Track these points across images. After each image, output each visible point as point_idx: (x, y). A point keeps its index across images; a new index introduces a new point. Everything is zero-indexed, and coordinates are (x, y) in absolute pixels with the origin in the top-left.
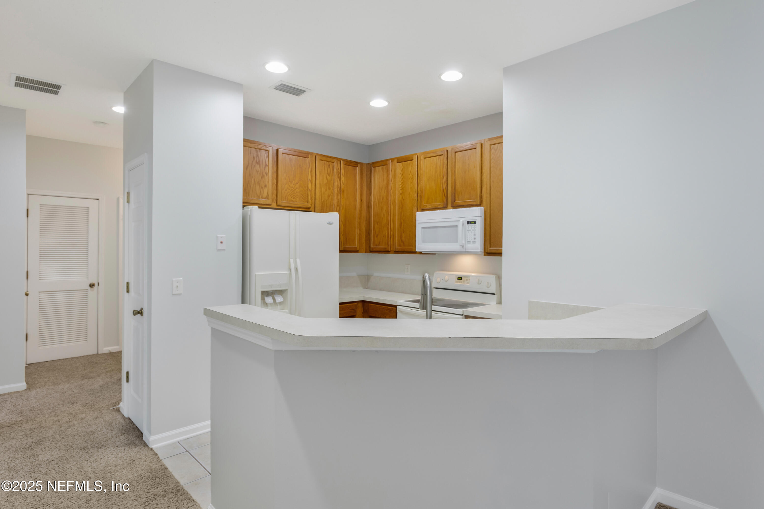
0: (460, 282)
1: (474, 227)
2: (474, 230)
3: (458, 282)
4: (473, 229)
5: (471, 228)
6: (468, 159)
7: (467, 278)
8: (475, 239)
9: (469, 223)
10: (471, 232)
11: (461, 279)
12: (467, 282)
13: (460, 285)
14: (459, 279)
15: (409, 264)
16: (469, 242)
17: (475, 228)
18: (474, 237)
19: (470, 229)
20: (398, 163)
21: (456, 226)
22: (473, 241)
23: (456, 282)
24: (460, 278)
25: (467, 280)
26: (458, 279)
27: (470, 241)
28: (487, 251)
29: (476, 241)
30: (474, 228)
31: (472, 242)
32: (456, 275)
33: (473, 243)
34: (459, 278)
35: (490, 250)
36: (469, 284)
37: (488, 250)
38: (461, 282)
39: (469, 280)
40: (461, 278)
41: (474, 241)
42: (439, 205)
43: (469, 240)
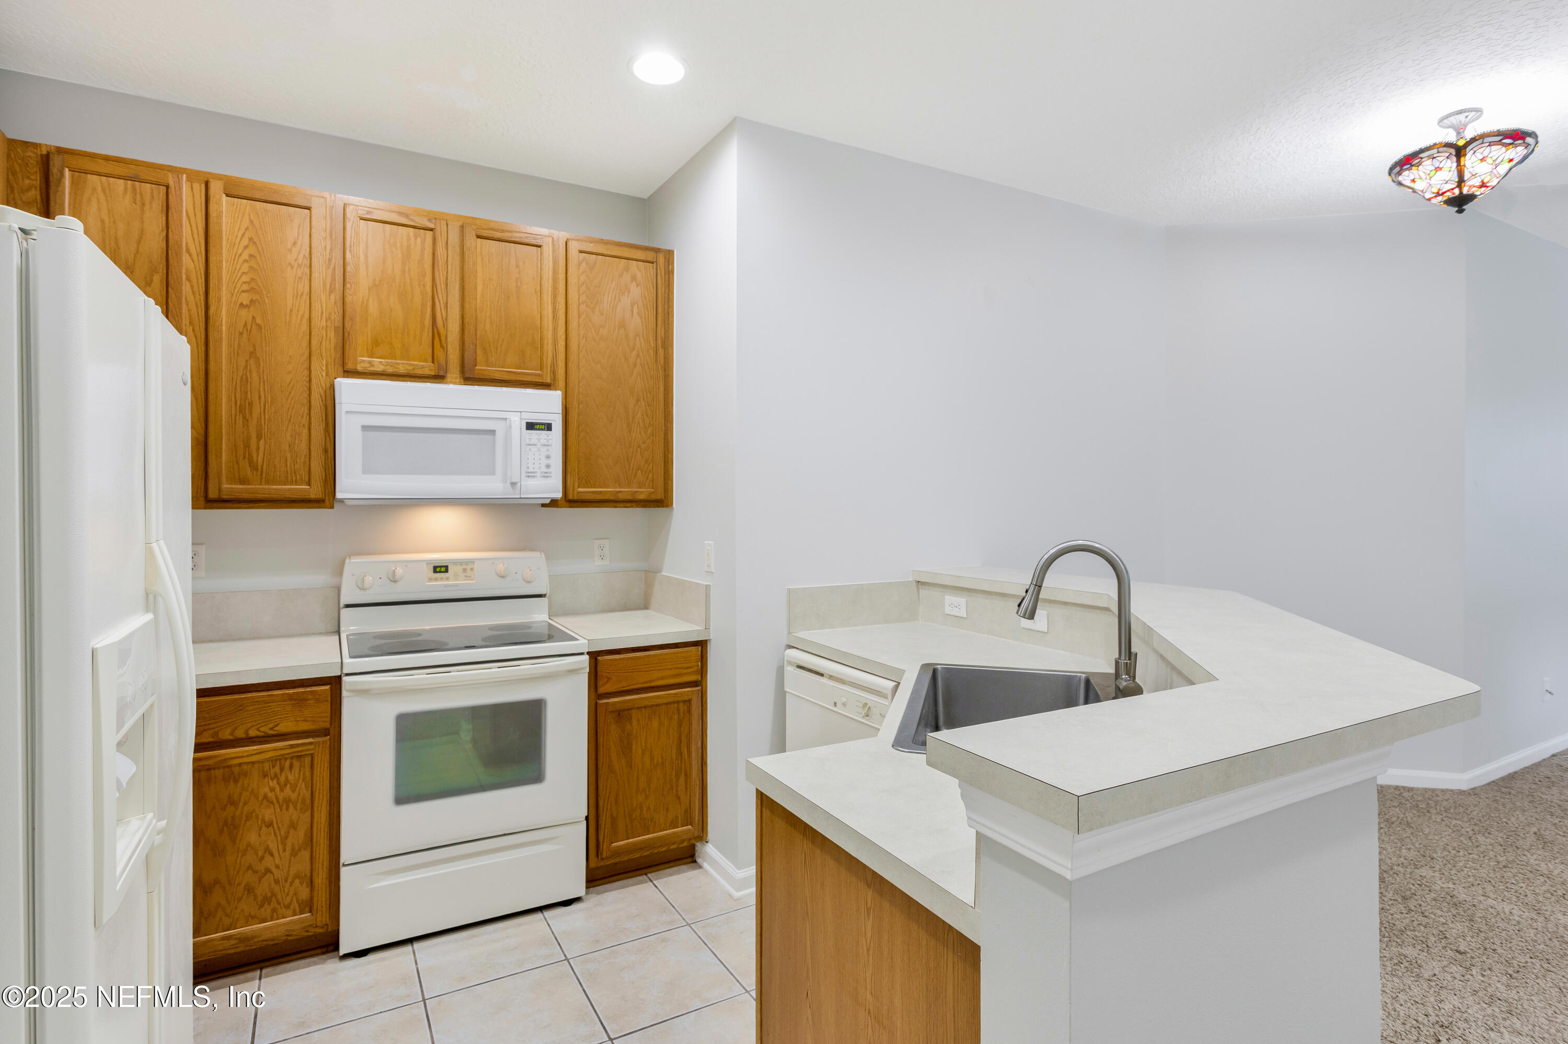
0: (442, 579)
1: (546, 438)
2: (544, 445)
3: (436, 579)
4: (543, 441)
5: (539, 440)
6: (517, 266)
7: (464, 567)
8: (548, 466)
9: (531, 426)
10: (539, 450)
11: (447, 571)
12: (466, 576)
13: (446, 586)
14: (440, 572)
15: (202, 544)
16: (531, 475)
17: (550, 441)
18: (545, 462)
19: (534, 441)
20: (227, 195)
21: (493, 432)
22: (541, 472)
23: (430, 580)
24: (440, 569)
25: (465, 570)
26: (435, 571)
27: (533, 471)
28: (573, 496)
29: (551, 473)
30: (545, 441)
31: (539, 475)
32: (428, 562)
33: (544, 476)
34: (443, 569)
35: (579, 493)
36: (472, 580)
37: (576, 493)
38: (447, 579)
39: (472, 569)
40: (447, 567)
41: (546, 473)
42: (423, 367)
43: (531, 470)
